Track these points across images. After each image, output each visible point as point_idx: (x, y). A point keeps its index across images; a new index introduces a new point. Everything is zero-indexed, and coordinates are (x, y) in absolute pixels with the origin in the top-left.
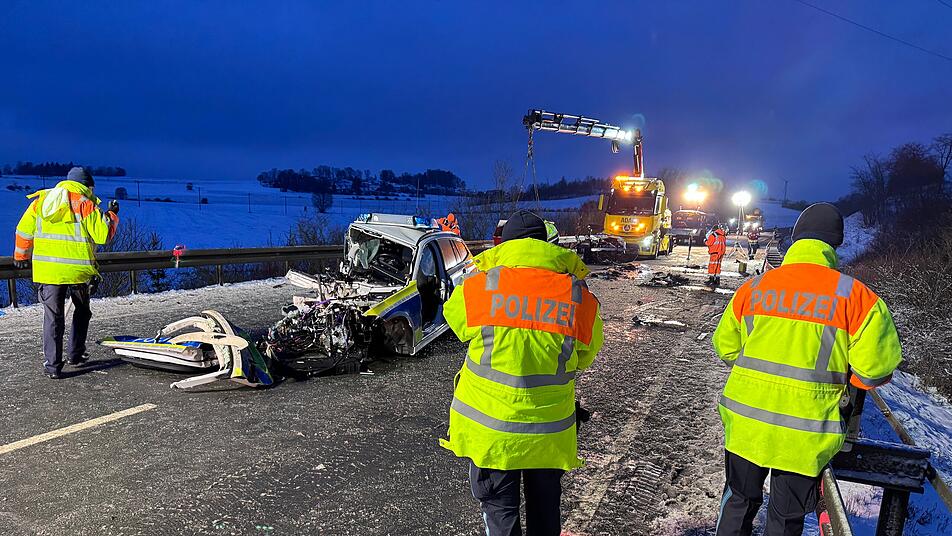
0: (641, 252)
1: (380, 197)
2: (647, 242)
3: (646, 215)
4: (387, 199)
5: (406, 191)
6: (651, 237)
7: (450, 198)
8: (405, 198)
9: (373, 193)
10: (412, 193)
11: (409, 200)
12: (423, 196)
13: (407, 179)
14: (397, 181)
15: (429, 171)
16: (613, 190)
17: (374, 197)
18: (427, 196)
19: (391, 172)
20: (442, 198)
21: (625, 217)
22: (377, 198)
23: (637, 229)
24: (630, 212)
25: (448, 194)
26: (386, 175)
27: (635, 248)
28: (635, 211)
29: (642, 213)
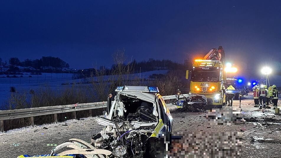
0: (214, 104)
1: (10, 76)
2: (217, 97)
3: (215, 82)
4: (15, 77)
5: (28, 71)
6: (219, 94)
7: (60, 75)
8: (27, 76)
9: (5, 73)
10: (32, 72)
11: (30, 77)
12: (41, 74)
13: (28, 63)
14: (21, 64)
15: (44, 57)
16: (194, 67)
17: (5, 76)
18: (43, 74)
19: (17, 59)
20: (54, 75)
21: (202, 83)
22: (8, 77)
23: (211, 90)
24: (205, 80)
25: (58, 72)
26: (14, 61)
27: (210, 101)
28: (208, 79)
29: (212, 80)
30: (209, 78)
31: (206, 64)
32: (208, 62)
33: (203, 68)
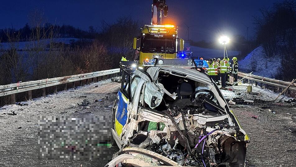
3: (170, 53)
16: (144, 34)
21: (155, 54)
24: (158, 51)
28: (162, 50)
29: (167, 51)
30: (162, 48)
31: (159, 30)
32: (161, 28)
33: (155, 36)
